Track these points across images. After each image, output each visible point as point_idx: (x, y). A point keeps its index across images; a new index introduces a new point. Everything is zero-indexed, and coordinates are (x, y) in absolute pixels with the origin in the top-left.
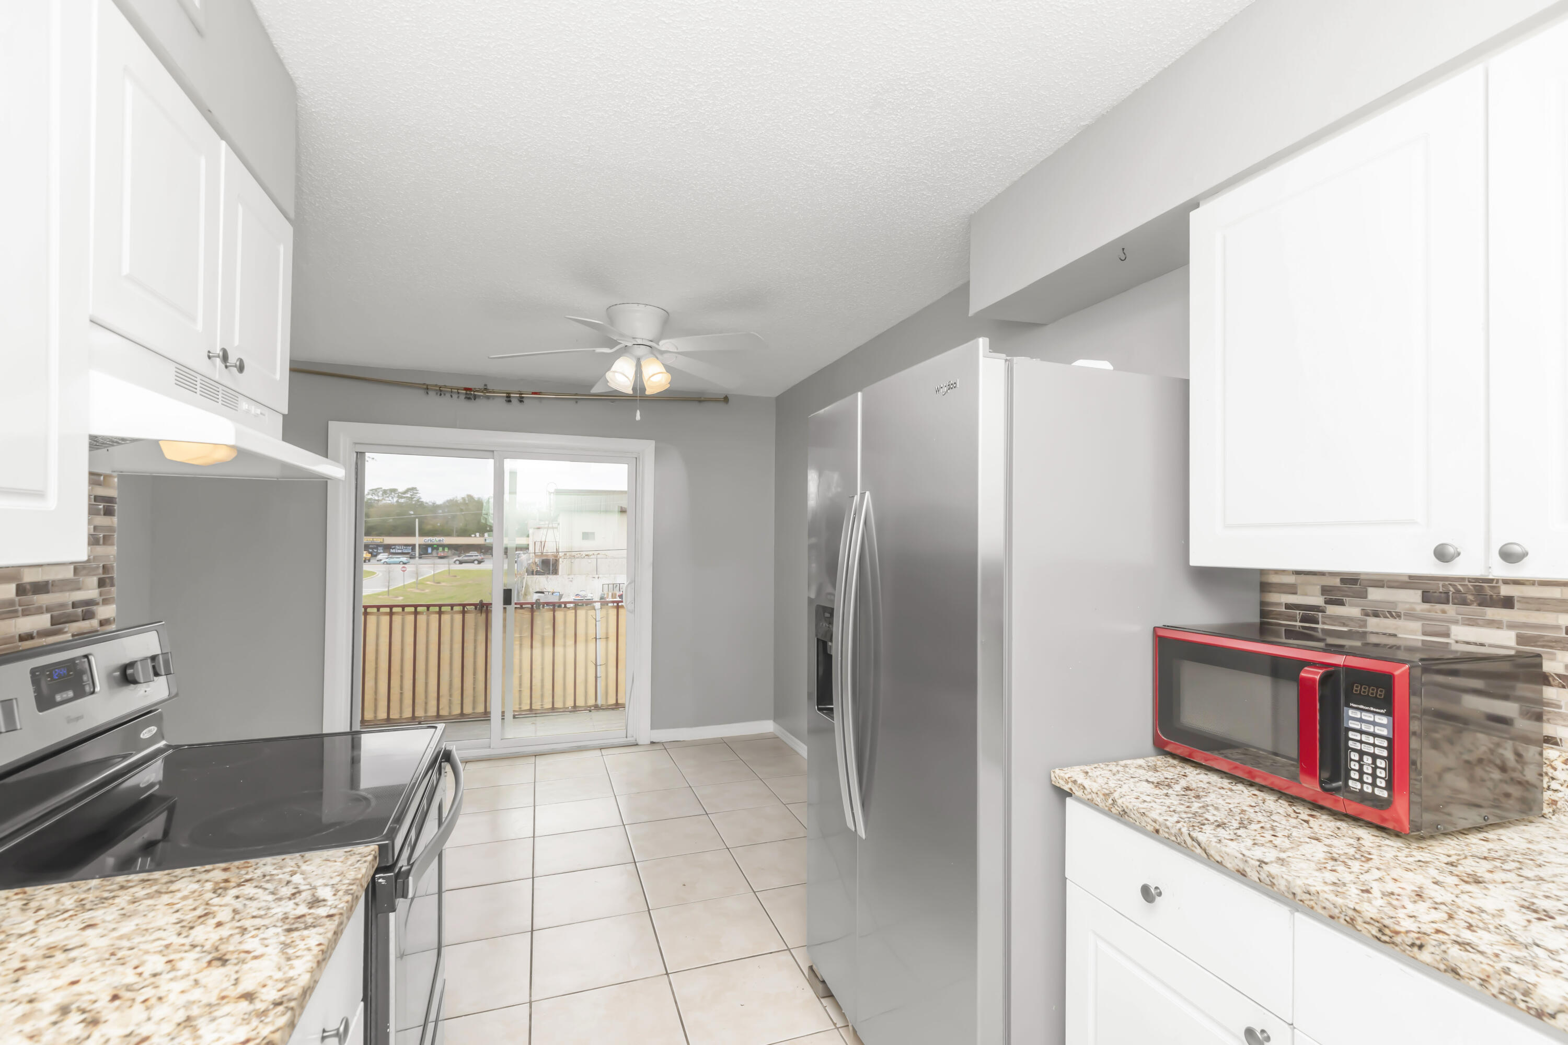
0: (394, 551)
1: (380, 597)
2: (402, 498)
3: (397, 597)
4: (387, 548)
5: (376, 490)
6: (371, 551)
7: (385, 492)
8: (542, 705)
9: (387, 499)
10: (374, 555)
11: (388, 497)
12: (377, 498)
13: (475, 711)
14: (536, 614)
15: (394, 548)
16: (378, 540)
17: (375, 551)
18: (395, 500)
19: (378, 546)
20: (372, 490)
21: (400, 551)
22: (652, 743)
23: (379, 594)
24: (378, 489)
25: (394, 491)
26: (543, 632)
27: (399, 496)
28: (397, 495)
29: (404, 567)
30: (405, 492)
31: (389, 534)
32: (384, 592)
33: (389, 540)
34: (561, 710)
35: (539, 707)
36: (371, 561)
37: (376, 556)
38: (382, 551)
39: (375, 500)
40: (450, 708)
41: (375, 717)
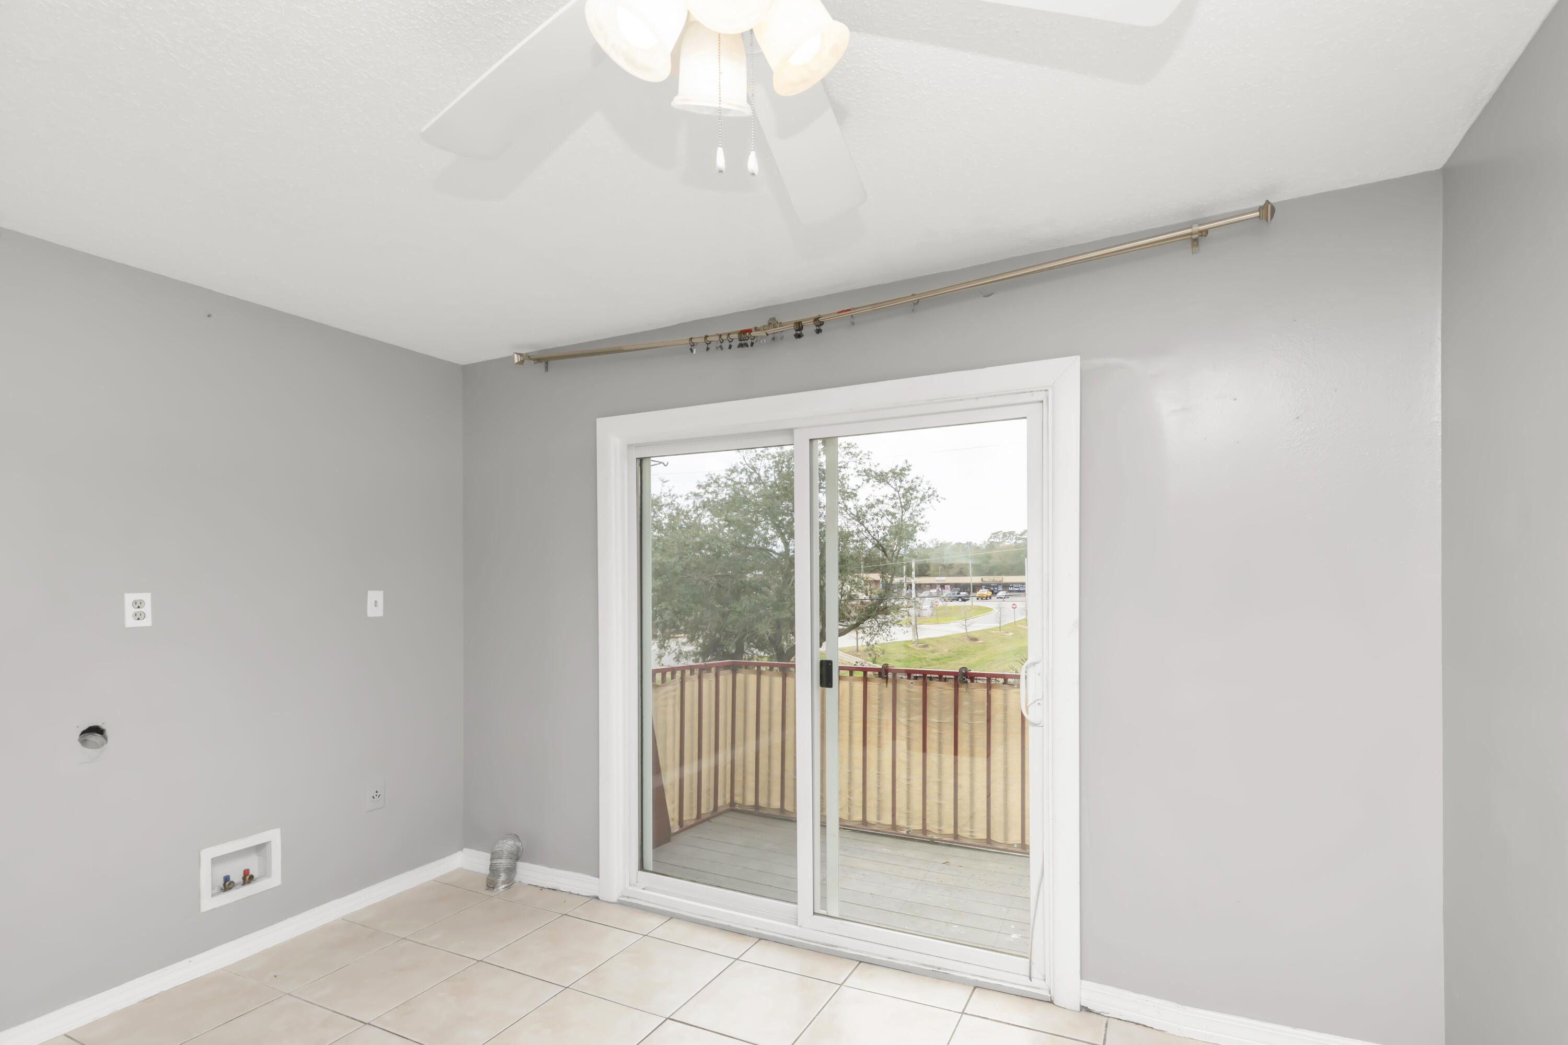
0: (1011, 589)
1: (993, 632)
2: (1020, 539)
3: (1008, 633)
4: (1006, 586)
5: (997, 533)
6: (992, 589)
7: (1004, 535)
8: (971, 832)
9: (1006, 541)
10: (994, 593)
11: (1007, 539)
12: (998, 541)
13: (880, 822)
14: (962, 689)
15: (1012, 586)
16: (998, 579)
17: (996, 589)
18: (1014, 541)
19: (997, 585)
20: (994, 534)
21: (1017, 589)
22: (1084, 1009)
23: (992, 629)
24: (999, 532)
25: (1011, 533)
26: (972, 719)
27: (1016, 537)
28: (1015, 537)
29: (1014, 604)
30: (1022, 535)
31: (1008, 574)
32: (996, 628)
33: (1007, 579)
34: (1002, 847)
35: (967, 835)
36: (992, 598)
37: (996, 594)
38: (1001, 589)
39: (996, 542)
40: (850, 810)
41: (769, 804)
